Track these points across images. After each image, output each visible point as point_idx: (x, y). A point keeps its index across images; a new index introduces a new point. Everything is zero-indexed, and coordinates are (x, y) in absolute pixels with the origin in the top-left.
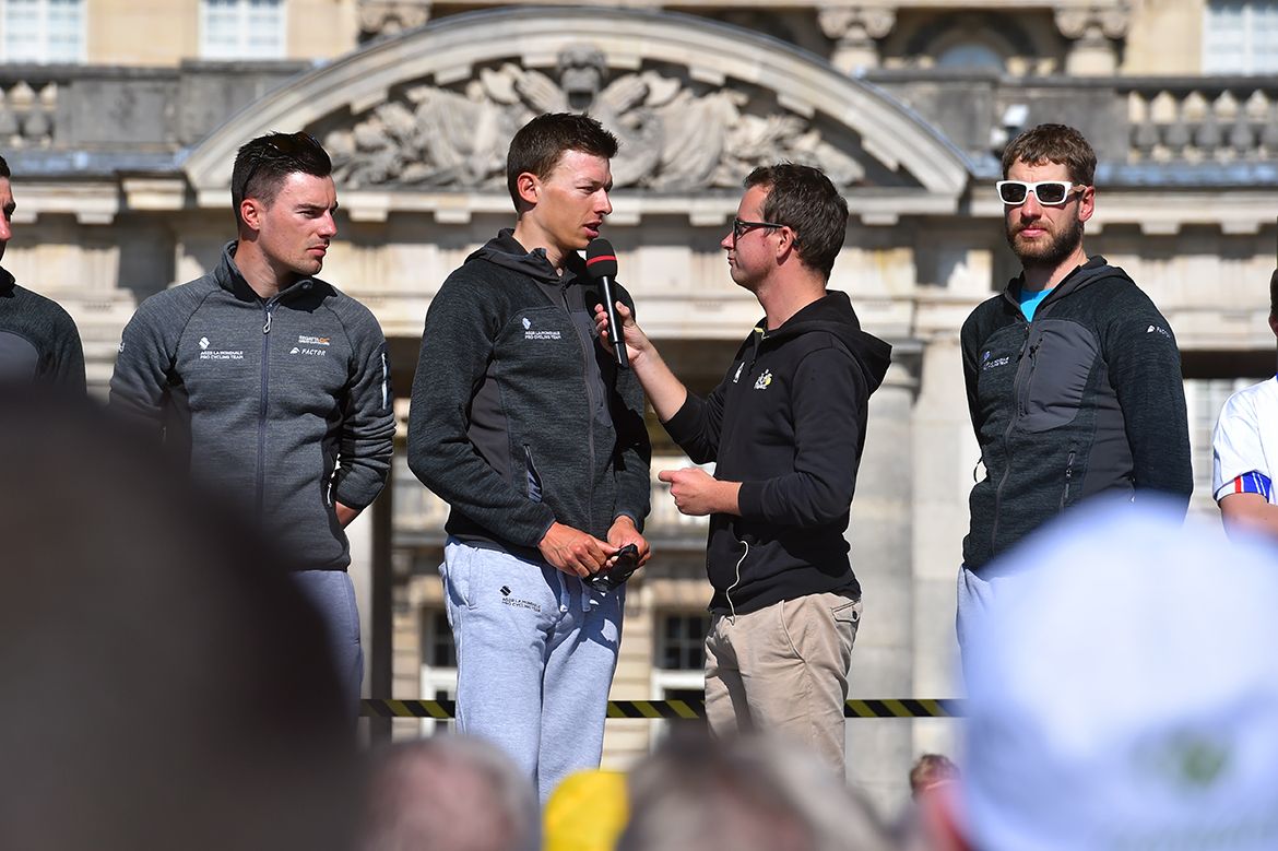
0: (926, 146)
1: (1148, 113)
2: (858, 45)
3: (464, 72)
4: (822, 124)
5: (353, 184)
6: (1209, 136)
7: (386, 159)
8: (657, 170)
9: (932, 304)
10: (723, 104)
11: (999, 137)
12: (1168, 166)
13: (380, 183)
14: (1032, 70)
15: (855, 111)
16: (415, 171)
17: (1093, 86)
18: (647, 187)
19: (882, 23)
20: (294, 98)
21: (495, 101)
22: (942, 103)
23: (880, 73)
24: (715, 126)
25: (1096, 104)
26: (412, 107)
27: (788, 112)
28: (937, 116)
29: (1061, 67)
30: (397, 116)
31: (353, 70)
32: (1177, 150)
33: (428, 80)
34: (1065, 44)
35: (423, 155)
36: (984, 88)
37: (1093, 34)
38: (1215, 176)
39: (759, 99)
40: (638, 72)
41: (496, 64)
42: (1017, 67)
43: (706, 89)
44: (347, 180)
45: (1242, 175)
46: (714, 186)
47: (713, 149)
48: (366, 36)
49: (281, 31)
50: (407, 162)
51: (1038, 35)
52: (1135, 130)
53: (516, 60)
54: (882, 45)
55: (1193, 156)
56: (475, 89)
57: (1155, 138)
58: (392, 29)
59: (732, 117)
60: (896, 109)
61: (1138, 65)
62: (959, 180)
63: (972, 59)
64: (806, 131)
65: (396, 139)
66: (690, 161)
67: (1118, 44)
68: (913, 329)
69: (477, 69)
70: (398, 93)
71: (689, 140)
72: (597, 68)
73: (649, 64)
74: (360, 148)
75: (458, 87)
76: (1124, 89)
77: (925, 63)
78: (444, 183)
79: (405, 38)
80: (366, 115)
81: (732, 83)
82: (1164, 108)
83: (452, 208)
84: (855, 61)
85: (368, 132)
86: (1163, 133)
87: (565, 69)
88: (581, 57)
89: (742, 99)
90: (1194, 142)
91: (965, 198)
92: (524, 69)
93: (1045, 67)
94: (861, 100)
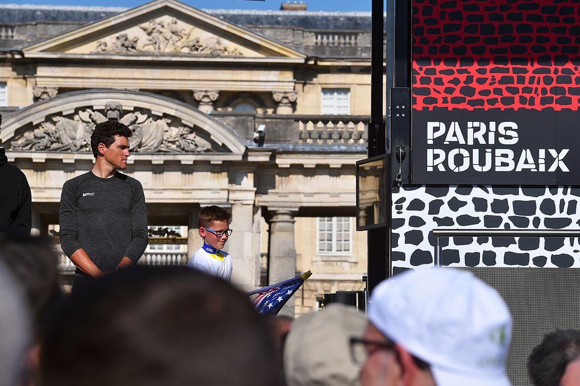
0: (232, 138)
1: (305, 127)
2: (207, 103)
3: (73, 111)
4: (196, 130)
5: (33, 150)
6: (325, 136)
7: (45, 141)
8: (140, 146)
9: (234, 191)
10: (162, 123)
11: (256, 135)
12: (312, 145)
13: (43, 149)
14: (265, 112)
15: (208, 125)
16: (55, 146)
17: (286, 118)
18: (136, 151)
19: (215, 96)
20: (13, 120)
21: (83, 121)
22: (237, 123)
23: (215, 112)
24: (160, 130)
25: (288, 124)
26: (55, 123)
27: (185, 126)
28: (235, 128)
29: (275, 112)
30: (49, 127)
31: (33, 110)
32: (315, 140)
33: (60, 114)
34: (276, 104)
35: (58, 140)
36: (251, 118)
37: (285, 101)
38: (327, 149)
39: (175, 121)
40: (133, 112)
41: (84, 109)
42: (260, 111)
43: (157, 118)
44: (31, 148)
45: (336, 148)
46: (160, 151)
47: (160, 138)
48: (36, 99)
49: (6, 97)
50: (52, 143)
51: (267, 101)
52: (301, 133)
53: (91, 107)
54: (215, 104)
55: (320, 142)
56: (76, 117)
57: (308, 136)
58: (45, 96)
59: (166, 128)
60: (222, 125)
61: (300, 111)
62: (243, 150)
63: (245, 109)
64: (191, 133)
65: (48, 134)
66: (151, 142)
67: (294, 105)
68: (228, 200)
69: (77, 111)
70: (49, 118)
71: (151, 135)
72: (119, 110)
73: (137, 109)
74: (36, 137)
75: (70, 117)
76: (297, 119)
77: (230, 109)
78: (66, 150)
79: (51, 100)
80: (38, 126)
81: (166, 116)
82: (310, 126)
83: (68, 158)
84: (207, 109)
85: (39, 132)
86: (310, 133)
87: (108, 110)
88: (113, 107)
89: (169, 121)
90: (320, 138)
91: (245, 155)
92: (94, 111)
93: (270, 111)
94: (210, 122)
